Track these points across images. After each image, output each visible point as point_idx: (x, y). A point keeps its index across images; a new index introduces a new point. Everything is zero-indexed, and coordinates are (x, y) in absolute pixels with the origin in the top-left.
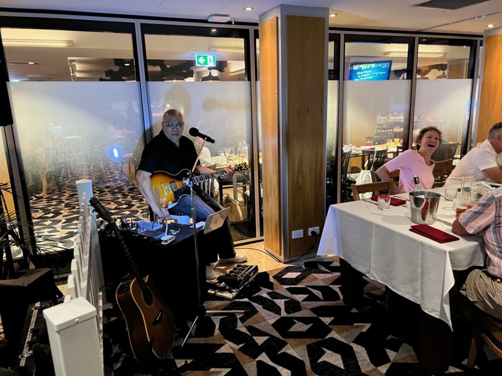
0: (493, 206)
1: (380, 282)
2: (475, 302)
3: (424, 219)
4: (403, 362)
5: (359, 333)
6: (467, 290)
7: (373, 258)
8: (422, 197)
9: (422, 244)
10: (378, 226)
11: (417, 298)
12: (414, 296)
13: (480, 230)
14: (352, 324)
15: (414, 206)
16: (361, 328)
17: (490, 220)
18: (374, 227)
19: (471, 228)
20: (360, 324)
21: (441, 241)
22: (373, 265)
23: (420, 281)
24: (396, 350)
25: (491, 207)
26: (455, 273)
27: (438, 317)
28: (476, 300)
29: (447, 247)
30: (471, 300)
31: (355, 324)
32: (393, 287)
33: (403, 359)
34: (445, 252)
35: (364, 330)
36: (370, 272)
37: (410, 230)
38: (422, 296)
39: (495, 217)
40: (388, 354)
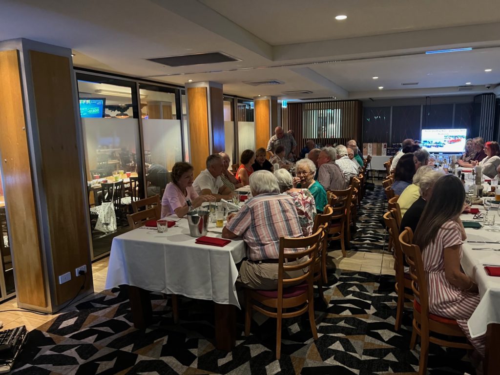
1: (176, 293)
3: (201, 233)
4: (205, 353)
5: (162, 347)
6: (242, 277)
7: (167, 275)
8: (197, 215)
9: (210, 251)
10: (168, 246)
11: (210, 295)
12: (207, 295)
13: (243, 231)
14: (153, 342)
15: (192, 224)
16: (161, 342)
17: (249, 223)
18: (165, 247)
19: (237, 231)
20: (158, 340)
21: (222, 246)
22: (167, 281)
23: (211, 281)
24: (196, 347)
25: (248, 213)
26: (236, 265)
27: (228, 303)
28: (248, 282)
29: (228, 248)
31: (155, 341)
32: (188, 294)
33: (204, 351)
34: (229, 252)
35: (165, 343)
36: (165, 287)
37: (196, 243)
38: (214, 293)
39: (252, 220)
40: (192, 352)
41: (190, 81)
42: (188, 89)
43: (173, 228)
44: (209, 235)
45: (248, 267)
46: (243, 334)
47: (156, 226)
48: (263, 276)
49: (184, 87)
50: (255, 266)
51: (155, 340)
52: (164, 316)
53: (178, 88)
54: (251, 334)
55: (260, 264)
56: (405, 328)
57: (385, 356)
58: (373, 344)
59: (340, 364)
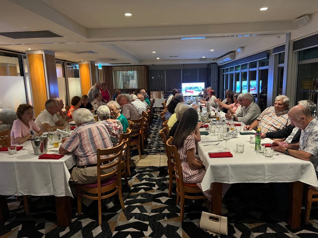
0: (78, 137)
1: (26, 194)
2: (78, 181)
3: (42, 152)
4: (50, 230)
5: (18, 232)
6: (73, 178)
7: (18, 183)
8: (39, 140)
9: (49, 163)
10: (17, 163)
11: (51, 192)
12: (49, 192)
13: (74, 149)
15: (35, 146)
16: (17, 229)
17: (78, 143)
18: (15, 164)
19: (70, 149)
20: (15, 228)
21: (58, 159)
22: (19, 187)
23: (51, 182)
24: (43, 228)
25: (77, 137)
26: (69, 170)
27: (65, 196)
28: (78, 180)
29: (62, 160)
30: (76, 181)
31: (12, 230)
32: (35, 194)
33: (50, 229)
34: (63, 162)
35: (20, 229)
36: (17, 192)
37: (39, 159)
38: (54, 190)
39: (80, 141)
40: (41, 232)
41: (29, 49)
42: (28, 55)
43: (21, 151)
44: (49, 153)
45: (77, 171)
46: (77, 214)
47: (8, 151)
48: (87, 175)
49: (25, 54)
50: (82, 169)
51: (13, 228)
52: (18, 212)
53: (21, 54)
54: (82, 213)
55: (86, 168)
56: (174, 194)
57: (163, 211)
58: (156, 206)
59: (138, 221)
